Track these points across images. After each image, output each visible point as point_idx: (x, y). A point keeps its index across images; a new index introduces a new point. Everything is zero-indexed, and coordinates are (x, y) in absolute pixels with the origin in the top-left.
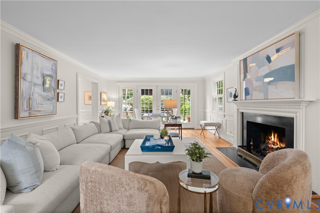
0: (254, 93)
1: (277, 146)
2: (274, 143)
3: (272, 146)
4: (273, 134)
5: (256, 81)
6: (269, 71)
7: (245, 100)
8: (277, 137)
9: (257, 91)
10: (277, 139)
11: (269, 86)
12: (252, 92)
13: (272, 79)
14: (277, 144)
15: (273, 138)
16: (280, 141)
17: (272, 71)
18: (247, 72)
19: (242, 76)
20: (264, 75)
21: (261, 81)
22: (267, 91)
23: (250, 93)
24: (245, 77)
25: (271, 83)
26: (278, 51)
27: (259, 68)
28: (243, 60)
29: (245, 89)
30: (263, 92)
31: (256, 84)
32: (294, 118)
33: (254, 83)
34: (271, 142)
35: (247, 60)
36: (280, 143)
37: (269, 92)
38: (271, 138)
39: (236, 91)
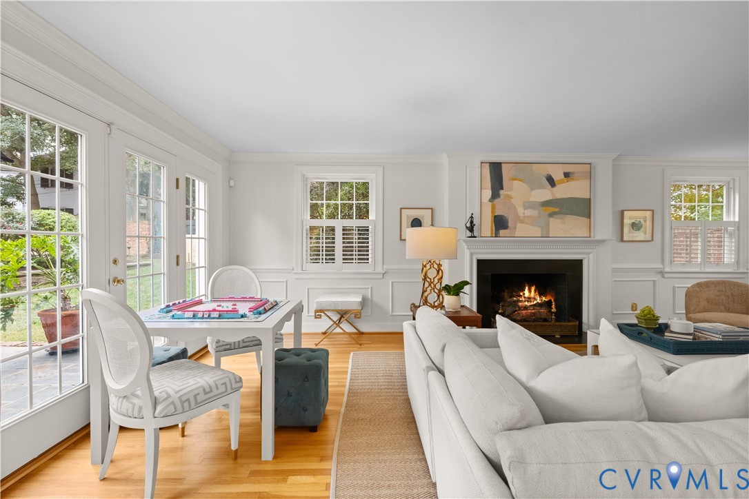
0: (519, 226)
1: (535, 302)
2: (529, 299)
3: (526, 303)
4: (527, 288)
5: (525, 208)
6: (551, 198)
7: (495, 237)
8: (535, 291)
9: (527, 223)
10: (535, 293)
11: (551, 219)
12: (516, 224)
13: (557, 210)
14: (535, 299)
15: (527, 293)
16: (540, 295)
17: (557, 199)
18: (502, 188)
19: (488, 193)
20: (543, 202)
21: (535, 209)
22: (548, 225)
23: (510, 225)
24: (495, 196)
25: (555, 216)
26: (567, 175)
27: (532, 189)
28: (490, 163)
29: (495, 217)
30: (539, 227)
31: (524, 213)
32: (582, 260)
33: (521, 211)
34: (523, 299)
35: (501, 166)
36: (540, 297)
37: (551, 227)
38: (524, 294)
39: (472, 217)
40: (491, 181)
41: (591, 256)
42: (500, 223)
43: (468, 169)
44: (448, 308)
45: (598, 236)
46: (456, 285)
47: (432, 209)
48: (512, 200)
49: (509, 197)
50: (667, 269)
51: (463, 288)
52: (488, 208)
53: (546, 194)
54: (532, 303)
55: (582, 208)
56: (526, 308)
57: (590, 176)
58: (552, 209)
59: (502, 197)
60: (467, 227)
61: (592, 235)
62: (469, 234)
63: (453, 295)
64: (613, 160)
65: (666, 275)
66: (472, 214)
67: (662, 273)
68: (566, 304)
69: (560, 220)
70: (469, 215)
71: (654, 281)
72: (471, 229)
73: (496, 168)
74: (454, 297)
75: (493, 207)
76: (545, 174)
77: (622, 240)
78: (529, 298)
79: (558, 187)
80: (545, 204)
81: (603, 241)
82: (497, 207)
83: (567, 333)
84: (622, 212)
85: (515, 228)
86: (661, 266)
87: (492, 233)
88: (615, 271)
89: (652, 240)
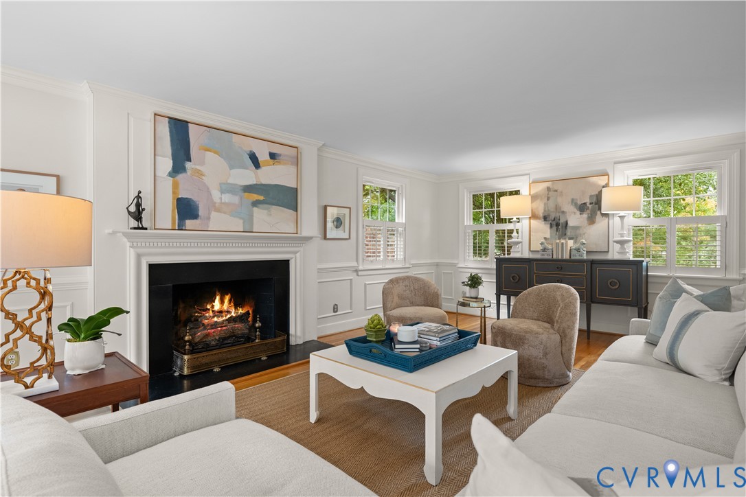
0: (214, 215)
1: (229, 316)
3: (215, 319)
4: (218, 298)
5: (222, 192)
6: (255, 183)
7: (178, 230)
8: (230, 301)
9: (225, 213)
10: (230, 303)
11: (255, 209)
12: (209, 214)
13: (262, 198)
14: (228, 312)
15: (217, 305)
16: (236, 306)
17: (262, 185)
18: (189, 160)
19: (166, 164)
20: (247, 186)
21: (237, 195)
22: (251, 216)
23: (201, 213)
24: (178, 168)
25: (260, 206)
26: (273, 156)
27: (231, 167)
28: (169, 118)
29: (179, 200)
30: (241, 218)
31: (221, 198)
32: (289, 261)
33: (216, 195)
34: (211, 313)
35: (187, 127)
36: (236, 308)
37: (255, 220)
38: (213, 307)
39: (138, 197)
40: (172, 145)
41: (298, 255)
42: (186, 210)
43: (132, 120)
44: (73, 369)
45: (305, 232)
46: (91, 318)
47: (58, 177)
48: (203, 178)
49: (200, 174)
50: (361, 268)
51: (108, 323)
52: (166, 185)
53: (248, 176)
54: (224, 318)
55: (288, 198)
56: (215, 325)
57: (297, 161)
58: (256, 197)
59: (189, 172)
60: (129, 212)
61: (299, 232)
62: (134, 223)
63: (85, 339)
64: (319, 149)
65: (360, 273)
66: (140, 192)
67: (357, 271)
68: (273, 315)
69: (266, 211)
70: (133, 194)
71: (351, 280)
72: (138, 215)
73: (179, 128)
74: (89, 345)
75: (175, 186)
76: (248, 149)
77: (325, 238)
78: (221, 312)
79: (263, 169)
80: (248, 189)
81: (311, 238)
82: (181, 186)
83: (275, 352)
84: (325, 208)
85: (209, 218)
86: (355, 264)
87: (173, 223)
88: (321, 271)
89: (350, 238)
